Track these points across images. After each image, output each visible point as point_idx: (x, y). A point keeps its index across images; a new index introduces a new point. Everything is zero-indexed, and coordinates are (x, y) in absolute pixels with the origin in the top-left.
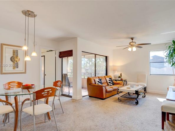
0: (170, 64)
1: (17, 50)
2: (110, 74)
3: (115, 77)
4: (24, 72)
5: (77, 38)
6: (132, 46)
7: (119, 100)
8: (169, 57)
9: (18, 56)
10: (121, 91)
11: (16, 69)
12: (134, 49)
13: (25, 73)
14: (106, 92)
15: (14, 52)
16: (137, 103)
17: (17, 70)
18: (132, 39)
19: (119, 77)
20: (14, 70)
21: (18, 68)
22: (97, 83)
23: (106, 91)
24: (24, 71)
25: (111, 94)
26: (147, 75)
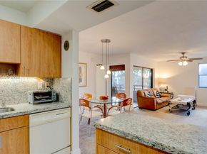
2: (156, 86)
3: (161, 90)
4: (85, 85)
6: (183, 60)
7: (170, 111)
12: (185, 63)
16: (189, 114)
18: (183, 53)
19: (166, 90)
22: (147, 95)
23: (157, 103)
25: (161, 105)
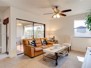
0: (89, 29)
3: (50, 39)
5: (10, 7)
6: (56, 13)
7: (44, 59)
8: (88, 23)
10: (45, 52)
12: (58, 16)
14: (34, 52)
18: (57, 7)
19: (52, 39)
22: (30, 44)
26: (71, 38)
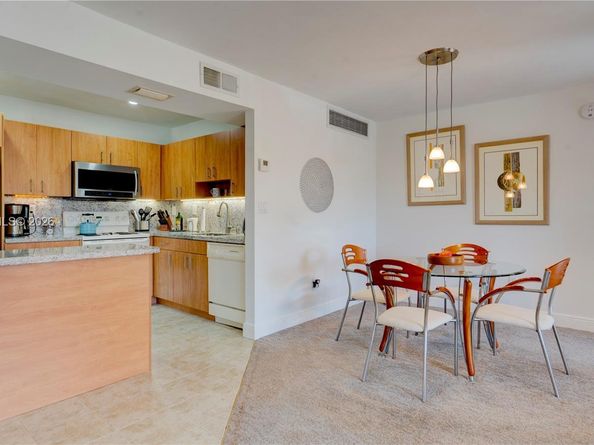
1: (518, 154)
4: (542, 219)
9: (519, 171)
11: (516, 211)
13: (545, 222)
15: (507, 160)
17: (516, 214)
20: (507, 213)
21: (519, 206)
24: (540, 218)
